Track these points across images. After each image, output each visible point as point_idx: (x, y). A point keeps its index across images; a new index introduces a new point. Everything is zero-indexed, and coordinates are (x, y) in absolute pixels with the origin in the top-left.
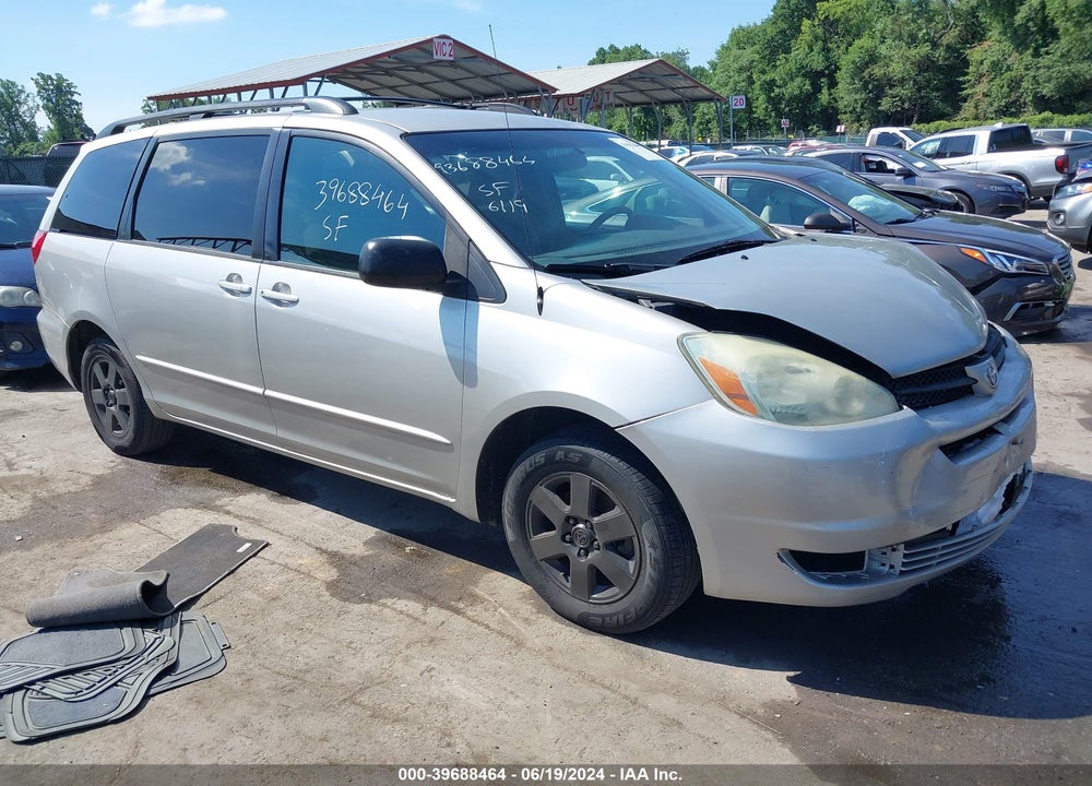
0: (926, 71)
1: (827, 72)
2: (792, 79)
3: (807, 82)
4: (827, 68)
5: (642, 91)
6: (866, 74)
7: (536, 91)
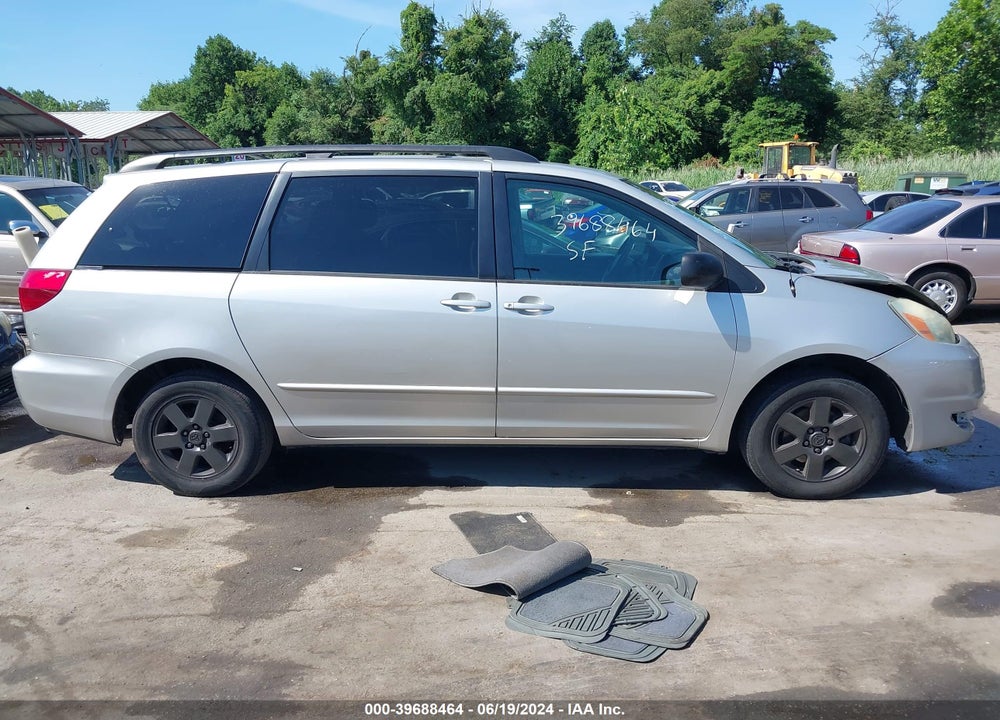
0: (339, 137)
1: (254, 131)
2: (223, 137)
3: (237, 139)
4: (253, 128)
5: (142, 140)
6: (291, 135)
7: (63, 134)
